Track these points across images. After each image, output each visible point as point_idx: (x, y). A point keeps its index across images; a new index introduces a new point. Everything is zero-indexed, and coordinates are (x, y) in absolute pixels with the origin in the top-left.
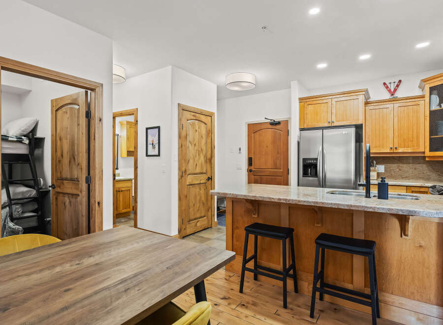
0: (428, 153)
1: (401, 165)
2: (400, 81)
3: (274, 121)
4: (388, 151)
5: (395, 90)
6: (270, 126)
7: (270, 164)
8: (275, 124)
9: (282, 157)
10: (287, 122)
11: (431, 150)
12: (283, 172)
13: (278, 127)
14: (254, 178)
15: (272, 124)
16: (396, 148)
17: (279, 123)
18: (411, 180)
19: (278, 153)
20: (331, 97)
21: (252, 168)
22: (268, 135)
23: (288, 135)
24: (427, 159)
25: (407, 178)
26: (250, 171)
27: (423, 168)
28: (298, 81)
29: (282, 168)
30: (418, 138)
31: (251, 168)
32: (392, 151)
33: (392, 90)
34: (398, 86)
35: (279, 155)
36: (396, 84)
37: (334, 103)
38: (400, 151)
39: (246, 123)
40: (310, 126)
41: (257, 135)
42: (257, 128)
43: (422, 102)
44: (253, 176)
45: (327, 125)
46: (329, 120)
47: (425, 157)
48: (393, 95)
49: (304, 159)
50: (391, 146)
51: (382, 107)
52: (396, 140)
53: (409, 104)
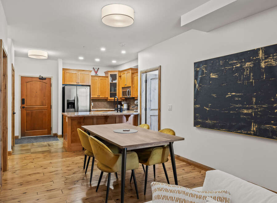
0: (109, 98)
1: (99, 103)
2: (99, 68)
3: (42, 77)
4: (97, 97)
5: (97, 72)
6: (39, 80)
7: (38, 102)
8: (42, 79)
9: (47, 98)
10: (50, 79)
11: (110, 97)
12: (48, 107)
13: (44, 81)
14: (26, 112)
17: (45, 79)
19: (44, 96)
20: (78, 71)
21: (25, 105)
22: (38, 85)
23: (51, 87)
24: (108, 100)
25: (101, 108)
27: (105, 103)
28: (62, 59)
29: (46, 105)
30: (106, 92)
31: (23, 106)
34: (98, 70)
35: (44, 98)
37: (79, 74)
38: (101, 97)
39: (20, 75)
40: (68, 83)
41: (29, 85)
42: (28, 80)
43: (107, 79)
44: (25, 111)
45: (75, 84)
46: (77, 82)
47: (107, 99)
48: (96, 73)
49: (67, 100)
50: (98, 95)
51: (95, 78)
52: (100, 93)
53: (104, 79)
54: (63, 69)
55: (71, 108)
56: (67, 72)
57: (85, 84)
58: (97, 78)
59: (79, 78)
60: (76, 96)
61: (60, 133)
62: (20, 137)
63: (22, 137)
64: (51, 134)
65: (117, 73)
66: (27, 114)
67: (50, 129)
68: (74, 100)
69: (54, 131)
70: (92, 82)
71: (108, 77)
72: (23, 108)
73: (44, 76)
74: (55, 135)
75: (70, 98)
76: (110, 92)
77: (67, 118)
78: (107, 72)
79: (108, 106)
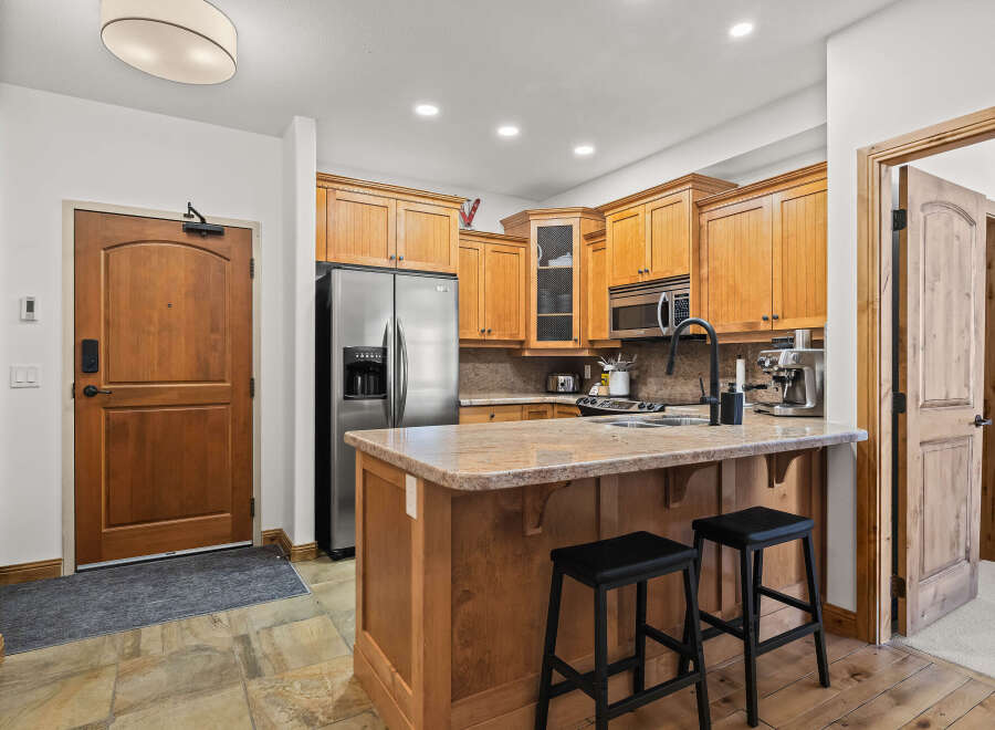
0: (534, 343)
1: (477, 365)
2: (478, 201)
3: (203, 219)
4: (477, 336)
5: (471, 217)
6: (183, 237)
7: (181, 359)
8: (199, 230)
9: (229, 341)
10: (246, 235)
12: (233, 390)
13: (211, 243)
14: (108, 419)
15: (191, 230)
16: (489, 331)
17: (217, 232)
18: (491, 395)
19: (213, 330)
20: (396, 196)
21: (99, 380)
22: (179, 266)
23: (252, 276)
24: (527, 354)
25: (486, 390)
26: (84, 395)
27: (505, 370)
28: (317, 121)
29: (227, 378)
30: (517, 313)
31: (90, 381)
32: (483, 338)
33: (467, 214)
34: (474, 209)
35: (213, 336)
36: (471, 204)
37: (401, 211)
38: (494, 338)
40: (343, 259)
41: (122, 258)
42: (121, 232)
43: (522, 250)
44: (103, 411)
45: (384, 263)
46: (392, 253)
47: (522, 350)
48: (469, 224)
49: (346, 350)
50: (482, 328)
51: (468, 244)
52: (489, 317)
53: (507, 249)
54: (321, 178)
55: (363, 392)
56: (339, 194)
57: (433, 264)
58: (475, 245)
59: (402, 235)
60: (391, 330)
61: (303, 535)
62: (68, 569)
63: (80, 568)
64: (251, 539)
65: (572, 221)
66: (115, 433)
67: (246, 511)
68: (384, 351)
69: (267, 520)
70: (462, 266)
71: (525, 241)
72: (90, 393)
73: (214, 215)
74: (272, 539)
75: (361, 336)
76: (538, 313)
77: (412, 487)
78: (524, 218)
79: (519, 384)
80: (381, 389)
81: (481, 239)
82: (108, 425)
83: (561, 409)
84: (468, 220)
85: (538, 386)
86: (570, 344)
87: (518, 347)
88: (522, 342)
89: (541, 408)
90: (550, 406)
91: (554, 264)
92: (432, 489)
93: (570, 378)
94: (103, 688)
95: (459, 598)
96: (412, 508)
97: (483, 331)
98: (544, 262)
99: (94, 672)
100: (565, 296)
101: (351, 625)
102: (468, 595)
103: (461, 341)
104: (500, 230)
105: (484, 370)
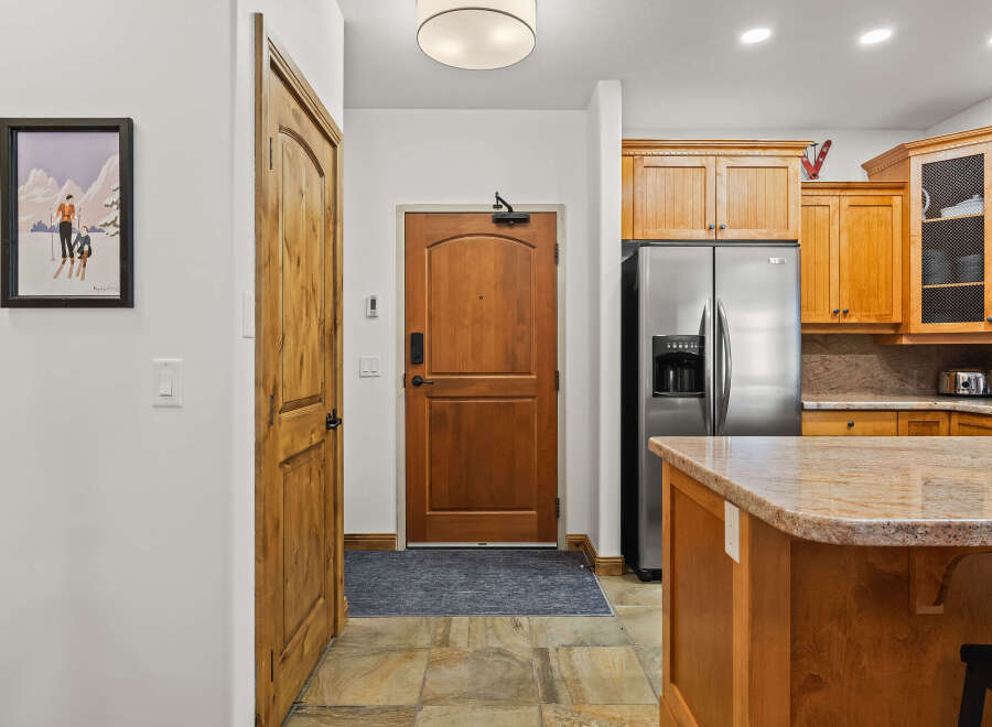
0: (917, 324)
1: (828, 357)
2: (828, 144)
3: (510, 209)
4: (828, 319)
5: (818, 165)
6: (493, 228)
7: (491, 354)
8: (508, 219)
9: (535, 331)
10: (551, 218)
11: (925, 319)
12: (538, 383)
13: (518, 231)
14: (431, 408)
15: (500, 220)
16: (846, 312)
17: (523, 220)
18: (848, 395)
19: (521, 320)
20: (716, 152)
21: (424, 372)
22: (486, 259)
23: (556, 262)
24: (905, 341)
25: (840, 390)
26: (413, 383)
27: (871, 363)
29: (532, 369)
30: (890, 285)
31: (417, 371)
32: (836, 321)
33: (813, 164)
34: (823, 154)
35: (523, 327)
36: (818, 148)
37: (722, 169)
38: (854, 320)
39: (399, 208)
40: (652, 234)
41: (441, 253)
42: (442, 229)
43: (897, 201)
44: (427, 400)
45: (702, 234)
46: (710, 221)
47: (898, 336)
48: (815, 176)
49: (655, 340)
50: (834, 308)
51: (814, 200)
52: (845, 293)
53: (871, 201)
54: (627, 145)
55: (675, 388)
56: (647, 161)
57: (764, 231)
58: (824, 201)
59: (723, 197)
60: (709, 314)
61: (608, 546)
62: (400, 545)
63: (410, 545)
64: (556, 540)
65: (984, 147)
66: (437, 419)
67: (551, 511)
68: (701, 340)
69: (573, 524)
70: (805, 231)
71: (902, 187)
72: (417, 382)
73: (520, 203)
74: (577, 545)
75: (674, 322)
76: (924, 283)
77: (732, 519)
78: (900, 156)
79: (891, 381)
80: (697, 386)
81: (832, 192)
82: (431, 414)
83: (966, 420)
84: (813, 170)
85: (923, 386)
86: (980, 327)
87: (892, 332)
88: (896, 326)
89: (929, 418)
90: (943, 415)
91: (949, 214)
92: (760, 529)
93: (979, 375)
94: (416, 670)
95: (804, 684)
96: (733, 547)
97: (836, 312)
98: (932, 212)
99: (410, 652)
100: (971, 258)
101: (658, 668)
102: (816, 682)
103: (804, 326)
104: (861, 176)
105: (837, 362)
